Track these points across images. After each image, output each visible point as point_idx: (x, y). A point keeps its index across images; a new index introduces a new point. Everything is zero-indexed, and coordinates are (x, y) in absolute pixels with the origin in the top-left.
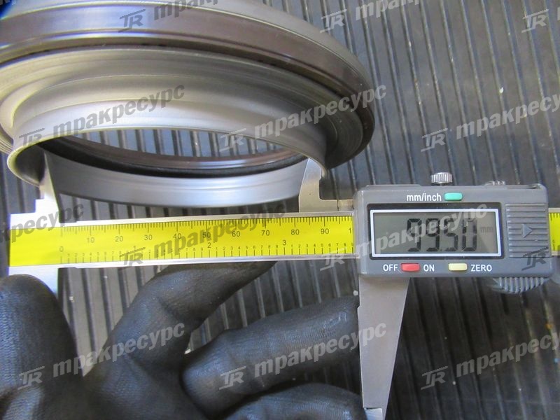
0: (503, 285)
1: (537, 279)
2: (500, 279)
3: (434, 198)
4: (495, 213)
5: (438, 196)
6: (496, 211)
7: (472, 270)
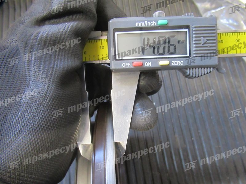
0: (190, 73)
1: (209, 69)
2: (188, 69)
3: (152, 24)
4: (186, 31)
5: (154, 22)
6: (187, 30)
7: (172, 65)
